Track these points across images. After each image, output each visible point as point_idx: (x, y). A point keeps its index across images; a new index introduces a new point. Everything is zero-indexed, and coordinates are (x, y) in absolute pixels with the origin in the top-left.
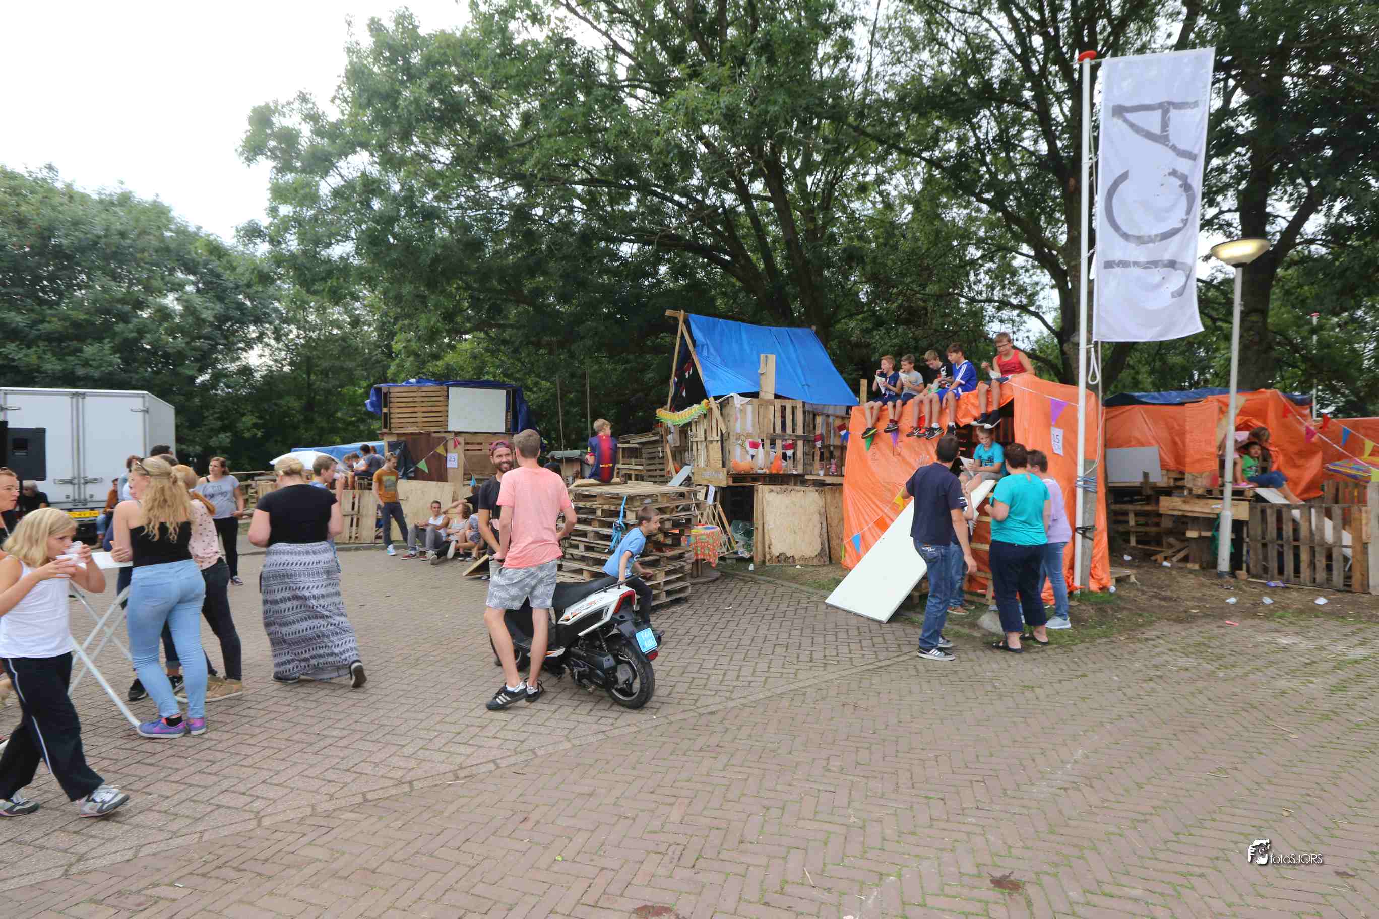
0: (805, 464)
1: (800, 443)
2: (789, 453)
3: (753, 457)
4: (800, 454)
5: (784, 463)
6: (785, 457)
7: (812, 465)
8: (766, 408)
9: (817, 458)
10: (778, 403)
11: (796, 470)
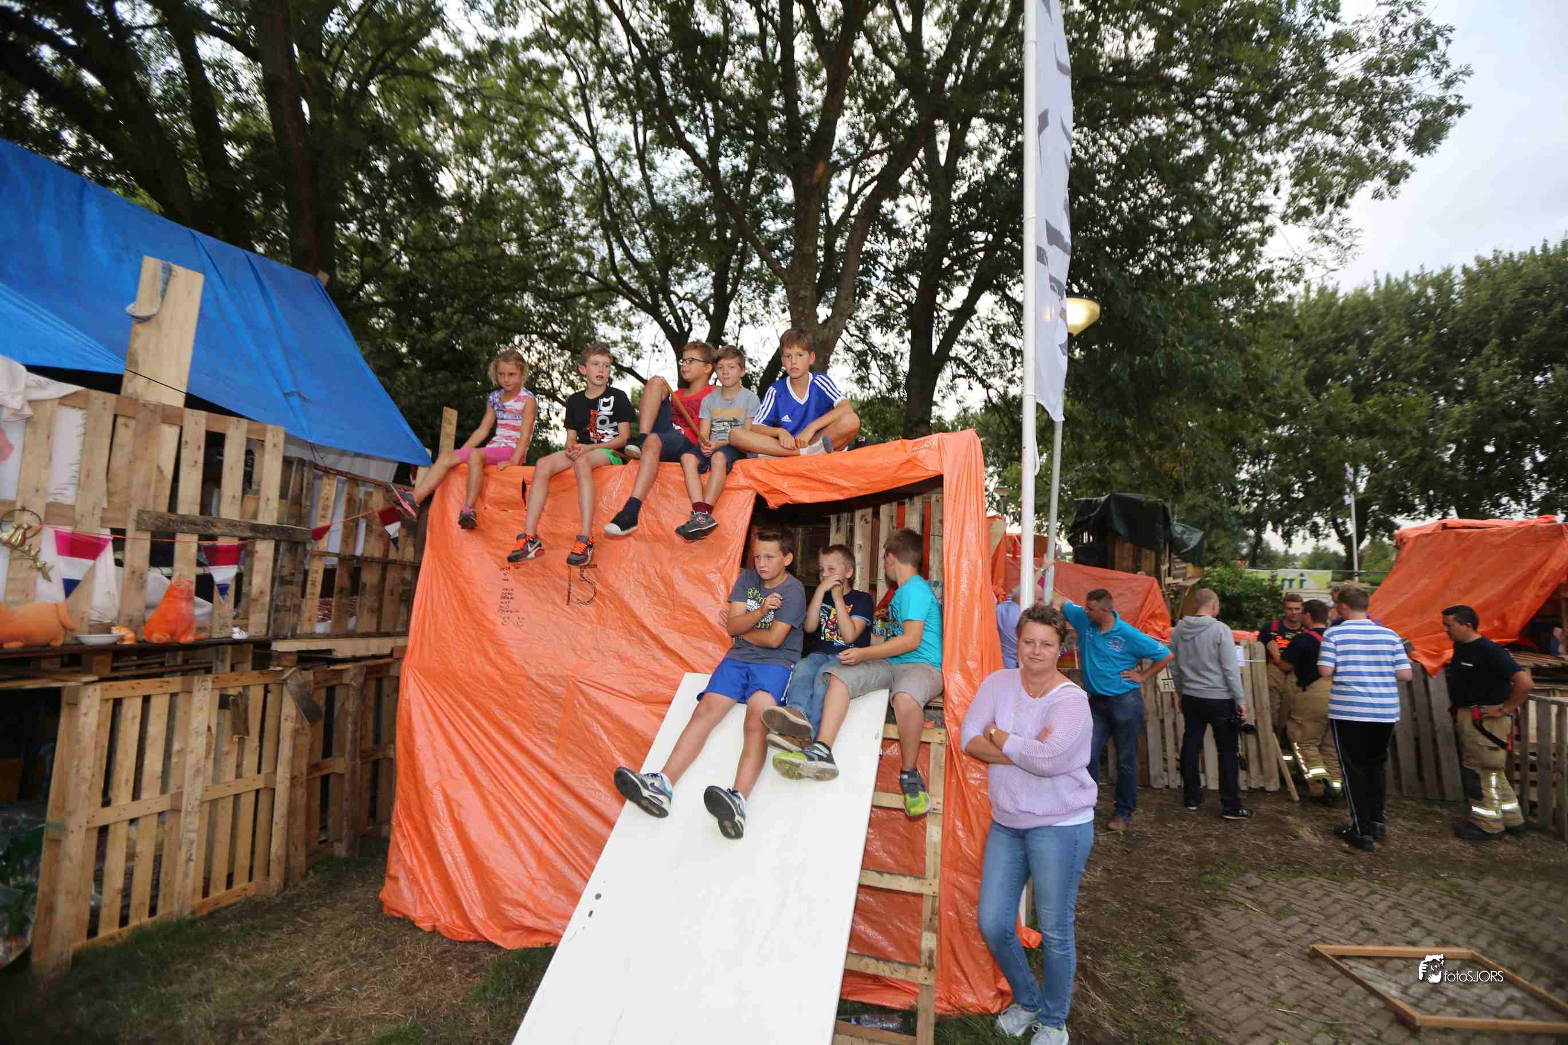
0: (275, 609)
1: (265, 549)
2: (223, 574)
3: (70, 586)
4: (260, 580)
5: (202, 608)
6: (205, 587)
7: (297, 609)
9: (315, 589)
10: (199, 422)
11: (244, 628)
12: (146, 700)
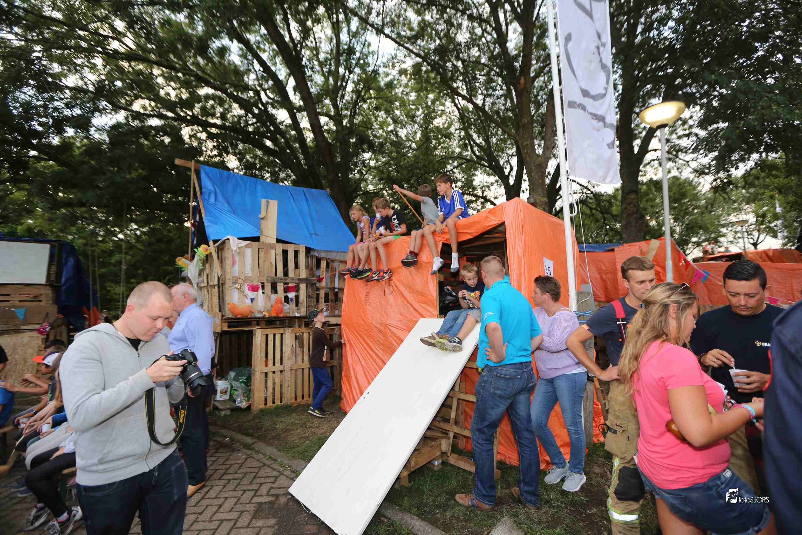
0: (308, 306)
1: (303, 286)
2: (291, 295)
3: (252, 300)
4: (303, 297)
5: (287, 307)
6: (287, 300)
8: (267, 253)
9: (322, 300)
10: (280, 247)
11: (299, 313)
12: (274, 335)
